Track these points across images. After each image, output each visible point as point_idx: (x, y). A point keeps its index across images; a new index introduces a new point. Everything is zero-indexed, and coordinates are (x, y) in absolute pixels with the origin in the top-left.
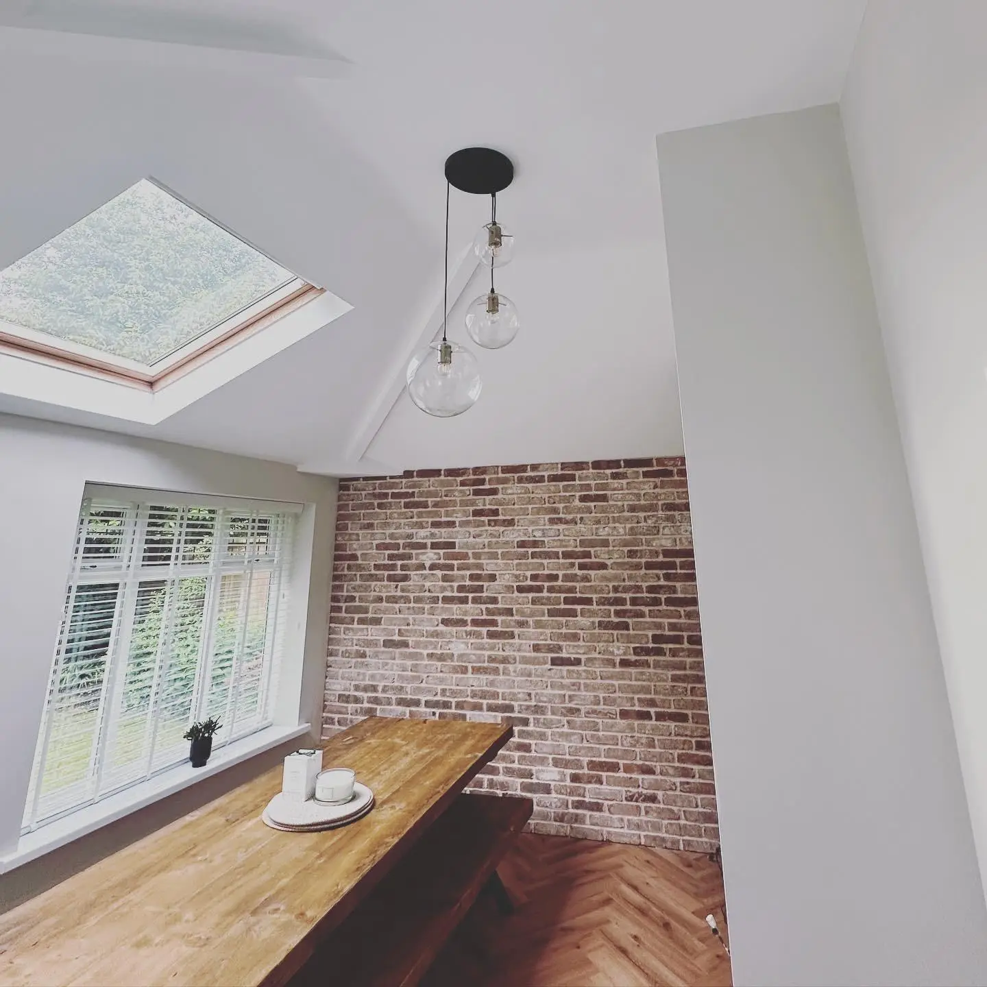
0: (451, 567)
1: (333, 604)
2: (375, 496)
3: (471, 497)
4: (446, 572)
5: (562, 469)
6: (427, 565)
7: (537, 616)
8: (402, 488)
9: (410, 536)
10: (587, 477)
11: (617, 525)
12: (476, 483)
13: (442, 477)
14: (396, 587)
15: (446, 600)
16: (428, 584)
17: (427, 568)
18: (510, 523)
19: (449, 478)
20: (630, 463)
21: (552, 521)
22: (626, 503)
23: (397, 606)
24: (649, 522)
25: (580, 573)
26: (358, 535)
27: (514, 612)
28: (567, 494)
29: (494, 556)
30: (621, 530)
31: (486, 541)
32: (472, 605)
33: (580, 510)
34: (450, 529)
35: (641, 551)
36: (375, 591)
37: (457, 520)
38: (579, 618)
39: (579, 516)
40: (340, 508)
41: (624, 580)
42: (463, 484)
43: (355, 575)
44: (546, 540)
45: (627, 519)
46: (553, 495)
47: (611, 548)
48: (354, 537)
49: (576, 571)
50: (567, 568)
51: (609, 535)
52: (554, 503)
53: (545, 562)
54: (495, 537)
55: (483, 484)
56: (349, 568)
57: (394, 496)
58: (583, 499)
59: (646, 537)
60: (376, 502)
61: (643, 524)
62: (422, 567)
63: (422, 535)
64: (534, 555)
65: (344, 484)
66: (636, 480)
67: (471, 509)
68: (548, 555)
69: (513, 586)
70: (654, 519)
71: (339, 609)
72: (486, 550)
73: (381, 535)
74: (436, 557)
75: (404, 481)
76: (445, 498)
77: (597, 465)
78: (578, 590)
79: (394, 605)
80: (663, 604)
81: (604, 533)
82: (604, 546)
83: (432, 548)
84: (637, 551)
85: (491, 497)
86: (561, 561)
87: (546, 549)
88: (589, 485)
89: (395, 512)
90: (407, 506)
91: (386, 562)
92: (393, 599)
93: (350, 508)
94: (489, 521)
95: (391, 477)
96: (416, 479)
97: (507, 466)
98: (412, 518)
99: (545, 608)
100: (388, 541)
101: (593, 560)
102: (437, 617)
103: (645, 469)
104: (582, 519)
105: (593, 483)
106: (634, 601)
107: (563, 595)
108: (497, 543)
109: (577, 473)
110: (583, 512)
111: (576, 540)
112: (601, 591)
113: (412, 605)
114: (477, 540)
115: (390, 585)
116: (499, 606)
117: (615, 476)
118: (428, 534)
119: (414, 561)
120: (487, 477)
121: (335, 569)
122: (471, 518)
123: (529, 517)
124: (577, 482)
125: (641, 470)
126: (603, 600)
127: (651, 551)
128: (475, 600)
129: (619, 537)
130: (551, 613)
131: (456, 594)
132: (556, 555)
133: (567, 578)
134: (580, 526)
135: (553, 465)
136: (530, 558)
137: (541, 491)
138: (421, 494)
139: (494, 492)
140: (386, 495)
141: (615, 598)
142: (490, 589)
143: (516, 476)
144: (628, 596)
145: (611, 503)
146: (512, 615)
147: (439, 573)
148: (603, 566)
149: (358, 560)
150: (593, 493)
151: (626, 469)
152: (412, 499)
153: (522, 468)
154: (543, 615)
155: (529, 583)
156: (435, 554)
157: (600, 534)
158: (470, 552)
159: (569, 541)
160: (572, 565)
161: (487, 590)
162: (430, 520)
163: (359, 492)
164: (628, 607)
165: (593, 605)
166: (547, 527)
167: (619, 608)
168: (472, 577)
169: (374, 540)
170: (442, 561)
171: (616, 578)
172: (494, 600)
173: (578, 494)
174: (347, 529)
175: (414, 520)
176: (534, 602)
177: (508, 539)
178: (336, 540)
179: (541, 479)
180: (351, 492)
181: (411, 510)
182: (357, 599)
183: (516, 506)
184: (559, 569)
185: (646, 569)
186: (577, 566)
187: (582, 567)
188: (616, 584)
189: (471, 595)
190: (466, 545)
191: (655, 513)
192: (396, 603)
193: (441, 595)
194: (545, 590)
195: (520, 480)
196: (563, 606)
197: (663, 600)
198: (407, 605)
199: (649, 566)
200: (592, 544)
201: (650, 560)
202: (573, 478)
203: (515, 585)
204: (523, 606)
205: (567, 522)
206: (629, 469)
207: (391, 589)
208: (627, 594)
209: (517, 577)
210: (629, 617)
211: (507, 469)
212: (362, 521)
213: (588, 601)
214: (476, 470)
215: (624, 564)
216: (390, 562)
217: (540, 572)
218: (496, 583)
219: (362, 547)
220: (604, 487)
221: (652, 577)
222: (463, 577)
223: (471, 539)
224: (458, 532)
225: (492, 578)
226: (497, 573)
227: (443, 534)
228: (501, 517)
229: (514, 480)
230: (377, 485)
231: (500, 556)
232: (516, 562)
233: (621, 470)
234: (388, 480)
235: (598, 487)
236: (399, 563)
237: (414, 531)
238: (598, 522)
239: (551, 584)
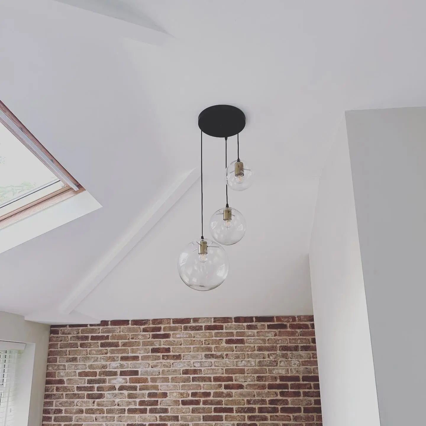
0: (135, 388)
1: (44, 415)
2: (78, 338)
3: (150, 339)
4: (131, 392)
5: (214, 322)
6: (117, 387)
7: (195, 421)
8: (99, 333)
9: (104, 367)
10: (231, 328)
11: (250, 359)
12: (154, 329)
13: (130, 326)
14: (94, 402)
15: (131, 411)
16: (117, 400)
17: (117, 389)
18: (178, 357)
19: (135, 326)
20: (260, 319)
21: (207, 356)
22: (256, 345)
23: (94, 416)
24: (271, 357)
25: (225, 391)
26: (64, 366)
27: (180, 418)
28: (218, 338)
29: (166, 380)
30: (253, 363)
31: (161, 370)
32: (150, 414)
33: (226, 349)
34: (135, 362)
35: (265, 377)
36: (77, 405)
37: (140, 356)
38: (224, 422)
39: (225, 353)
40: (50, 346)
41: (254, 396)
42: (145, 330)
43: (62, 394)
44: (203, 369)
45: (257, 356)
46: (208, 339)
47: (246, 375)
48: (62, 367)
49: (223, 390)
50: (216, 388)
51: (245, 366)
52: (209, 344)
53: (202, 384)
54: (167, 367)
55: (160, 331)
56: (58, 389)
57: (93, 338)
58: (229, 342)
59: (269, 367)
60: (79, 343)
61: (267, 359)
62: (113, 388)
63: (113, 366)
64: (194, 379)
65: (54, 329)
66: (262, 330)
67: (151, 347)
68: (204, 379)
69: (179, 401)
70: (274, 356)
71: (49, 419)
72: (161, 376)
73: (82, 366)
74: (123, 381)
75: (101, 328)
76: (131, 340)
77: (238, 319)
78: (223, 403)
79: (92, 415)
80: (280, 412)
81: (241, 365)
82: (241, 374)
83: (121, 375)
84: (263, 377)
85: (165, 340)
86: (213, 383)
87: (203, 375)
88: (232, 333)
89: (94, 350)
90: (103, 345)
91: (86, 385)
92: (90, 411)
93: (59, 346)
94: (163, 356)
95: (91, 325)
96: (110, 327)
97: (177, 319)
98: (106, 354)
99: (201, 415)
100: (88, 370)
101: (234, 382)
102: (124, 423)
103: (269, 323)
104: (227, 355)
105: (235, 331)
106: (261, 410)
107: (213, 407)
108: (168, 371)
109: (225, 325)
110: (228, 351)
111: (223, 369)
112: (239, 403)
113: (105, 415)
114: (155, 369)
115: (89, 402)
116: (169, 414)
117: (249, 327)
118: (119, 365)
119: (107, 384)
120: (162, 326)
121: (46, 390)
122: (150, 354)
123: (191, 353)
124: (224, 331)
125: (266, 324)
126: (240, 409)
127: (272, 377)
128: (152, 411)
129: (251, 368)
130: (205, 419)
131: (138, 407)
132: (209, 379)
133: (217, 395)
134: (226, 360)
135: (208, 319)
136: (191, 381)
137: (200, 336)
138: (113, 337)
139: (166, 336)
140: (86, 338)
141: (248, 408)
142: (163, 402)
143: (183, 325)
144: (256, 406)
145: (246, 345)
146: (178, 420)
147: (126, 392)
148: (241, 387)
149: (64, 384)
150: (235, 338)
151: (256, 323)
152: (107, 341)
153: (187, 321)
154: (200, 420)
155: (190, 398)
156: (124, 379)
157: (239, 365)
158: (149, 378)
159: (218, 370)
160: (220, 386)
161: (160, 404)
162: (120, 355)
163: (66, 335)
164: (257, 414)
165: (233, 413)
166: (203, 360)
167: (250, 414)
168: (150, 395)
169: (77, 369)
170: (128, 384)
171: (249, 394)
172: (165, 411)
173: (224, 339)
174: (56, 362)
175: (109, 355)
176: (193, 411)
177: (176, 368)
178: (47, 369)
179: (200, 328)
180: (60, 335)
181: (106, 348)
182: (63, 411)
183: (182, 346)
184: (211, 389)
185: (268, 388)
186: (223, 387)
187: (226, 387)
188: (249, 399)
189: (148, 408)
190: (146, 373)
191: (275, 352)
192: (93, 413)
193: (127, 408)
194: (201, 403)
195: (186, 328)
196: (213, 414)
197: (279, 409)
198: (102, 415)
199: (271, 387)
200: (233, 371)
201: (271, 383)
202: (221, 328)
203: (180, 400)
204: (186, 415)
205: (217, 357)
206: (258, 323)
207: (90, 404)
208: (256, 405)
209: (182, 394)
210: (257, 421)
211: (176, 321)
212: (68, 356)
213: (231, 410)
214: (155, 321)
215: (255, 385)
216: (89, 385)
217: (198, 391)
218: (167, 398)
219: (67, 374)
220: (242, 334)
221: (272, 394)
222: (143, 395)
223: (150, 368)
224: (140, 364)
225: (165, 395)
226: (168, 392)
227: (129, 365)
228: (171, 354)
229: (181, 328)
230: (80, 331)
231: (170, 380)
232: (181, 384)
233: (254, 323)
234: (89, 327)
235: (238, 334)
236: (96, 386)
237: (108, 363)
238: (238, 357)
239: (206, 399)
